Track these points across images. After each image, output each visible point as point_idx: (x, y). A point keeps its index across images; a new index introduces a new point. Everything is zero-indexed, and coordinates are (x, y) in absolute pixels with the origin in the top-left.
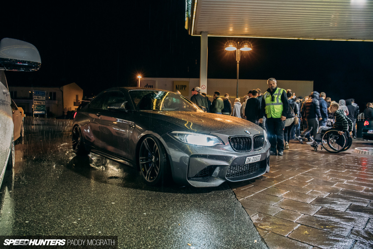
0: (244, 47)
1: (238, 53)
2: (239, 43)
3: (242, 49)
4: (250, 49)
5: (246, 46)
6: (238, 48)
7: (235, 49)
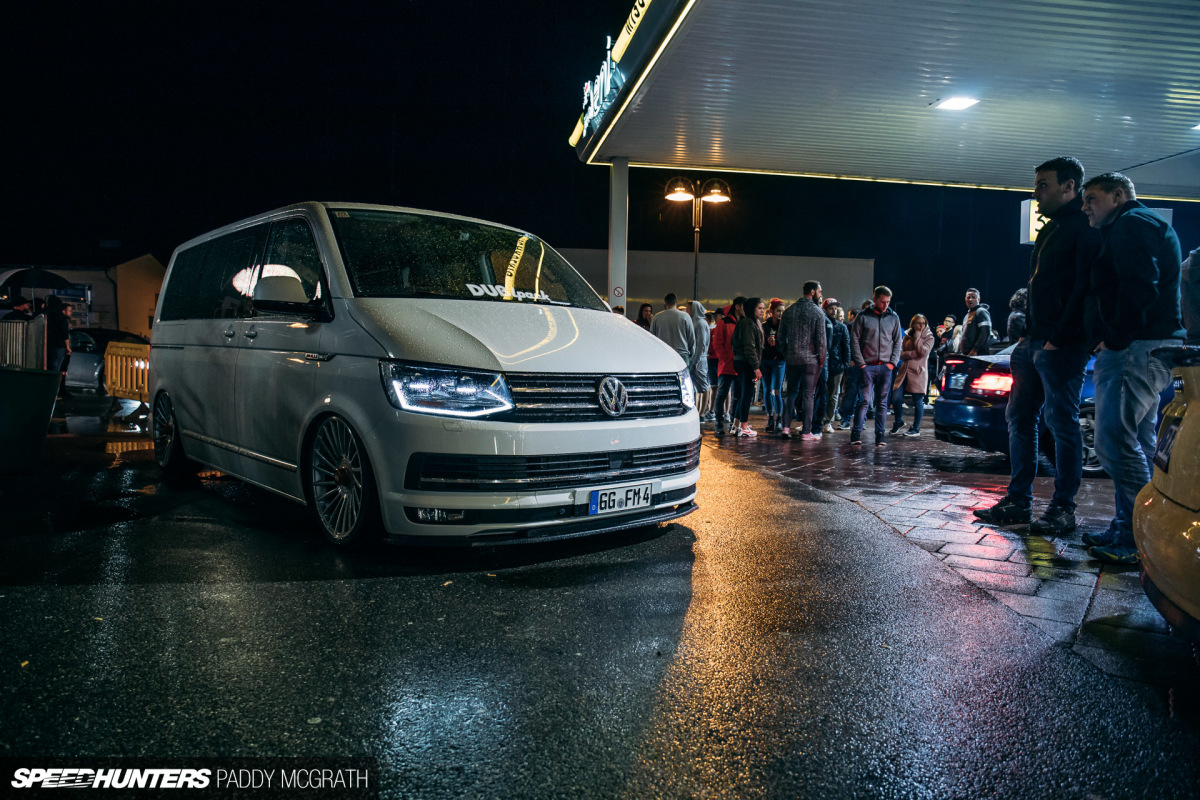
0: (712, 194)
1: (698, 209)
2: (698, 182)
3: (706, 199)
4: (726, 199)
5: (716, 191)
6: (698, 195)
7: (689, 197)
